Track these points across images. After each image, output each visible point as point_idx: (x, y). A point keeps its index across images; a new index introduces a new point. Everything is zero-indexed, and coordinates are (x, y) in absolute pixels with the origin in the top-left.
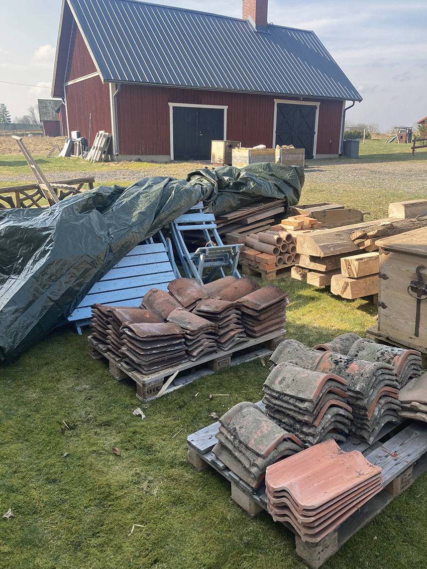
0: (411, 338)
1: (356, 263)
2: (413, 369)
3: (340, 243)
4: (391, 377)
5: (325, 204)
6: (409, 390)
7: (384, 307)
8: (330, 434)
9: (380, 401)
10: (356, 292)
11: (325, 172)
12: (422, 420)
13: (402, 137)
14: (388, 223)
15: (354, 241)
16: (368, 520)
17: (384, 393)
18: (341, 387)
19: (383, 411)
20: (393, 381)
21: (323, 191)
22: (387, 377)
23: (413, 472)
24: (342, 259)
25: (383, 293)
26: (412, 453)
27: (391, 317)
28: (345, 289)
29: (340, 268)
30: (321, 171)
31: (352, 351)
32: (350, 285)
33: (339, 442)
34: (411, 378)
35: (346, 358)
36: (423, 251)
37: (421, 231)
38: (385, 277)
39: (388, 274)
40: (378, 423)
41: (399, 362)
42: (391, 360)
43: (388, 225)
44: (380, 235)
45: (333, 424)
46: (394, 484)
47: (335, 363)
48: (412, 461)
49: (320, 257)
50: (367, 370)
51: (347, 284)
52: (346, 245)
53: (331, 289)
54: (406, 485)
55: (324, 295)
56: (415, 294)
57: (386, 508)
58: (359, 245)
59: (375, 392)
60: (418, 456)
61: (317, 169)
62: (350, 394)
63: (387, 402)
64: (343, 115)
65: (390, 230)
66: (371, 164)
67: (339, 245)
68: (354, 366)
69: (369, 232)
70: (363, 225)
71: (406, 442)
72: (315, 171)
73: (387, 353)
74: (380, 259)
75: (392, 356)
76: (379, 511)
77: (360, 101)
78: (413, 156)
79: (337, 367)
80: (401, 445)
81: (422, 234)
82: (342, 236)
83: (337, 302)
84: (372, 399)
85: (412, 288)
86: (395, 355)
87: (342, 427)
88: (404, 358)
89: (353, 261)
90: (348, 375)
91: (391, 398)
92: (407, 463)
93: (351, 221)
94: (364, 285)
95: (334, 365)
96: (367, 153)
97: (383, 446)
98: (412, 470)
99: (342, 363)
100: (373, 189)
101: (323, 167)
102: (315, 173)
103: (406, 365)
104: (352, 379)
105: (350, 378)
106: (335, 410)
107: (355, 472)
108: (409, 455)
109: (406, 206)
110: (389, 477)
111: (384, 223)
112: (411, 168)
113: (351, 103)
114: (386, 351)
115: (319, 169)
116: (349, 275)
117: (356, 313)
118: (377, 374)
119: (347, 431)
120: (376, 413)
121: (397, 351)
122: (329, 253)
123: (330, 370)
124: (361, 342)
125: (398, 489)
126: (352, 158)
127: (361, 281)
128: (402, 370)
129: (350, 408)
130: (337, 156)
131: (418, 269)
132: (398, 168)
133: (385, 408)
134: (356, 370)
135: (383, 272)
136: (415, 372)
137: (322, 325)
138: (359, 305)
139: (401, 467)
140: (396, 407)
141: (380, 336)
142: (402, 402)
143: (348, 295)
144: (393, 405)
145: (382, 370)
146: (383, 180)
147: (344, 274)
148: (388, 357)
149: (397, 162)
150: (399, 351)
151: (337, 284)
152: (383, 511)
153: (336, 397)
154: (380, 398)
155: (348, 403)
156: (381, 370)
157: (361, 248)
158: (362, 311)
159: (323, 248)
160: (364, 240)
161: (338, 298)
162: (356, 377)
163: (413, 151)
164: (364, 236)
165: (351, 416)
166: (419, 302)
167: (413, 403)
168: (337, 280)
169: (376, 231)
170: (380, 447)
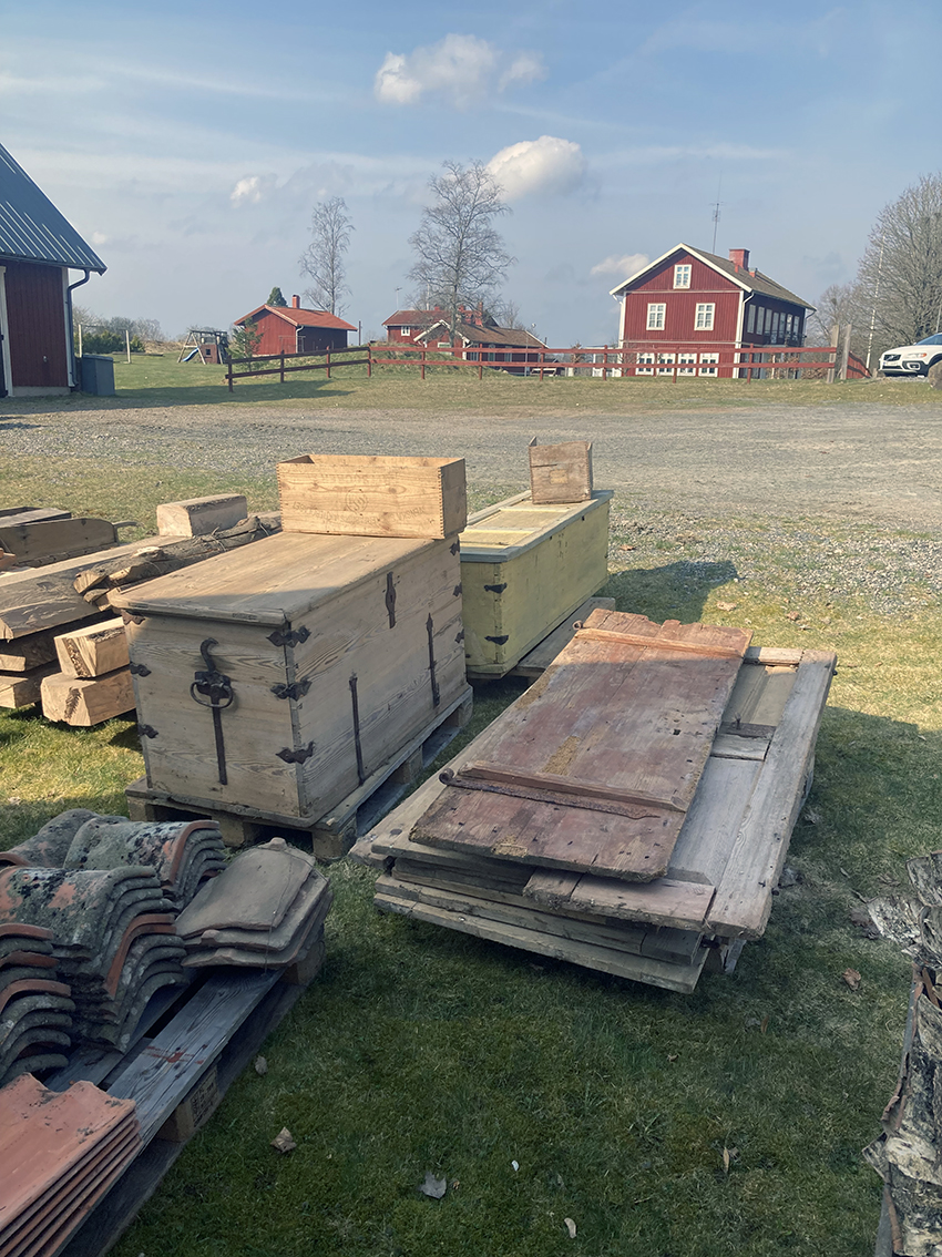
0: (214, 789)
1: (91, 644)
2: (208, 859)
3: (51, 601)
4: (150, 893)
5: (25, 509)
6: (202, 905)
7: (153, 734)
8: (23, 1064)
9: (133, 951)
10: (100, 708)
11: (35, 430)
12: (227, 963)
13: (208, 352)
14: (153, 549)
15: (83, 593)
16: (125, 1223)
17: (139, 932)
18: (36, 946)
19: (142, 970)
20: (159, 898)
21: (28, 475)
22: (141, 895)
23: (219, 1079)
24: (58, 639)
25: (144, 704)
26: (210, 1042)
27: (169, 754)
28: (72, 705)
29: (57, 660)
30: (27, 426)
31: (74, 852)
32: (82, 696)
33: (43, 1076)
34: (205, 879)
35: (48, 876)
36: (206, 609)
37: (207, 566)
38: (142, 671)
39: (149, 663)
40: (136, 999)
41: (174, 852)
42: (156, 853)
43: (153, 553)
44: (139, 577)
45: (27, 1036)
46: (177, 1119)
47: (23, 893)
48: (211, 1056)
49: (6, 640)
50: (94, 893)
51: (75, 693)
52: (67, 606)
53: (44, 709)
54: (207, 1109)
55: (34, 725)
56: (208, 699)
57: (165, 1179)
58: (96, 602)
59: (117, 936)
60: (225, 1042)
61: (16, 422)
62: (62, 954)
63: (150, 947)
64: (65, 300)
65: (160, 564)
66: (144, 410)
67: (49, 608)
68: (66, 890)
69: (114, 572)
70: (101, 556)
71: (201, 1018)
72: (10, 426)
73: (147, 839)
74: (128, 634)
75: (157, 843)
76: (150, 1192)
77: (101, 270)
78: (228, 394)
79: (28, 900)
80: (189, 1030)
81: (208, 573)
82: (54, 586)
83: (64, 737)
84: (111, 952)
85: (202, 689)
86: (165, 840)
87: (52, 1036)
88: (180, 844)
89: (82, 641)
90: (54, 914)
91: (158, 937)
92: (200, 1066)
93: (90, 544)
94: (116, 689)
95: (20, 899)
96: (135, 385)
97: (152, 1045)
98: (214, 1075)
99: (39, 889)
100: (143, 469)
101: (31, 418)
102: (11, 432)
103: (189, 856)
104: (62, 921)
105: (58, 919)
106: (26, 1003)
107: (75, 1132)
108: (204, 1047)
109: (191, 510)
110: (161, 1111)
111: (145, 550)
112: (228, 418)
113: (81, 274)
114: (146, 835)
115: (22, 421)
116: (79, 674)
117: (107, 755)
118: (116, 895)
119: (65, 1041)
120: (127, 980)
121: (166, 831)
122: (26, 629)
123: (12, 913)
124: (92, 828)
125: (189, 1126)
126: (103, 397)
127: (109, 682)
128: (181, 869)
129: (64, 988)
130: (64, 391)
131: (207, 645)
132: (200, 419)
133: (147, 961)
134: (70, 897)
135: (137, 662)
136: (213, 864)
137: (29, 797)
138: (114, 734)
139: (187, 1079)
140: (172, 952)
141: (155, 798)
142: (185, 938)
143: (81, 718)
144: (165, 951)
145: (129, 882)
146: (168, 446)
147: (67, 673)
148: (150, 848)
149: (200, 407)
150: (171, 829)
151: (54, 696)
152: (158, 1189)
153: (26, 972)
154: (133, 944)
155: (61, 977)
156: (126, 883)
157: (102, 608)
158: (121, 746)
159: (9, 618)
160: (105, 591)
161: (62, 726)
162: (72, 913)
163: (230, 382)
164: (104, 583)
165: (70, 1004)
166: (217, 713)
167: (207, 934)
168: (51, 687)
169: (128, 570)
170: (147, 1051)
